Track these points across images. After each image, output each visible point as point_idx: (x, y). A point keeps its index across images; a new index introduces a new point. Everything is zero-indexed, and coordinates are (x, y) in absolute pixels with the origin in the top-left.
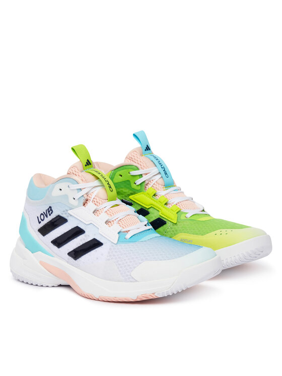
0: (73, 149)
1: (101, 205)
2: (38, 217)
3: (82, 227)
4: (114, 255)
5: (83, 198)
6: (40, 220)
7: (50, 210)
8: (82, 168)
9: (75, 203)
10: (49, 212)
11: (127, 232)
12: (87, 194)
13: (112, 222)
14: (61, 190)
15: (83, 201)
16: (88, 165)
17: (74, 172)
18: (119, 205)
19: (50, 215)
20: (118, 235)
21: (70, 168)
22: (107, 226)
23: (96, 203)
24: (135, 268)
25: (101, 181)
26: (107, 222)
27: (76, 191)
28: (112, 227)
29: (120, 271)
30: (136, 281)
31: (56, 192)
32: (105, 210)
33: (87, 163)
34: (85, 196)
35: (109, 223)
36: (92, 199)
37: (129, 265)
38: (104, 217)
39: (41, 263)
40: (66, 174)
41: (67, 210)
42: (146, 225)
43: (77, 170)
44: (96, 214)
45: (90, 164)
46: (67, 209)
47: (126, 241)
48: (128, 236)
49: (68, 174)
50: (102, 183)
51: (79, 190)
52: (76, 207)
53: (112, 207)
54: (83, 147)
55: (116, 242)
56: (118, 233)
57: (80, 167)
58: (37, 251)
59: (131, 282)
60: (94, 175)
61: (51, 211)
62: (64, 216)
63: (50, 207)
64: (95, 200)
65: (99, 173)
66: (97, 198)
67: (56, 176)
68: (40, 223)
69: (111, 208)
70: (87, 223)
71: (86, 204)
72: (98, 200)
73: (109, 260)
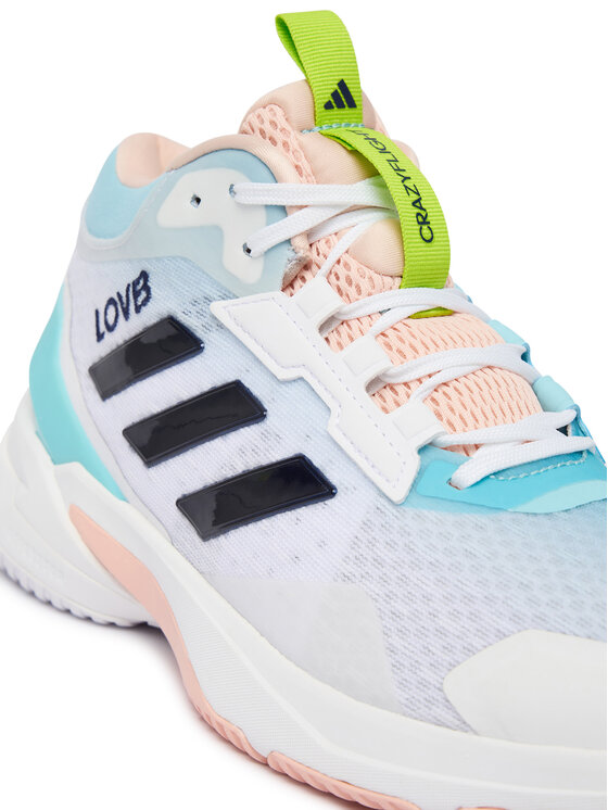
0: (282, 25)
1: (364, 300)
2: (97, 312)
3: (257, 387)
4: (378, 562)
5: (287, 253)
6: (103, 328)
7: (141, 287)
8: (307, 116)
9: (249, 270)
10: (137, 294)
11: (466, 449)
12: (309, 234)
13: (401, 389)
14: (198, 200)
15: (284, 263)
16: (341, 106)
17: (267, 127)
18: (452, 313)
19: (138, 309)
20: (417, 457)
21: (252, 110)
22: (373, 405)
23: (343, 283)
24: (470, 651)
25: (383, 186)
26: (377, 385)
27: (262, 215)
28: (396, 413)
29: (392, 650)
30: (464, 726)
31: (176, 212)
32: (382, 323)
33: (335, 95)
34: (301, 243)
35: (388, 393)
36: (327, 265)
37: (441, 632)
38: (367, 355)
39: (76, 515)
40: (233, 130)
41: (208, 300)
42: (564, 430)
43: (281, 121)
44: (333, 337)
45: (352, 104)
46: (211, 291)
47: (455, 497)
48: (470, 471)
49: (243, 132)
50: (388, 197)
51: (277, 214)
52: (250, 290)
53: (417, 316)
54: (329, 23)
55: (398, 495)
56: (422, 450)
57: (300, 108)
58: (71, 461)
59: (439, 723)
60: (355, 153)
61: (144, 294)
62: (192, 322)
63: (144, 275)
64: (340, 270)
65: (383, 151)
66: (353, 264)
67: (191, 135)
68: (100, 337)
69: (410, 322)
70: (281, 376)
71: (298, 283)
72: (354, 274)
73: (347, 578)
